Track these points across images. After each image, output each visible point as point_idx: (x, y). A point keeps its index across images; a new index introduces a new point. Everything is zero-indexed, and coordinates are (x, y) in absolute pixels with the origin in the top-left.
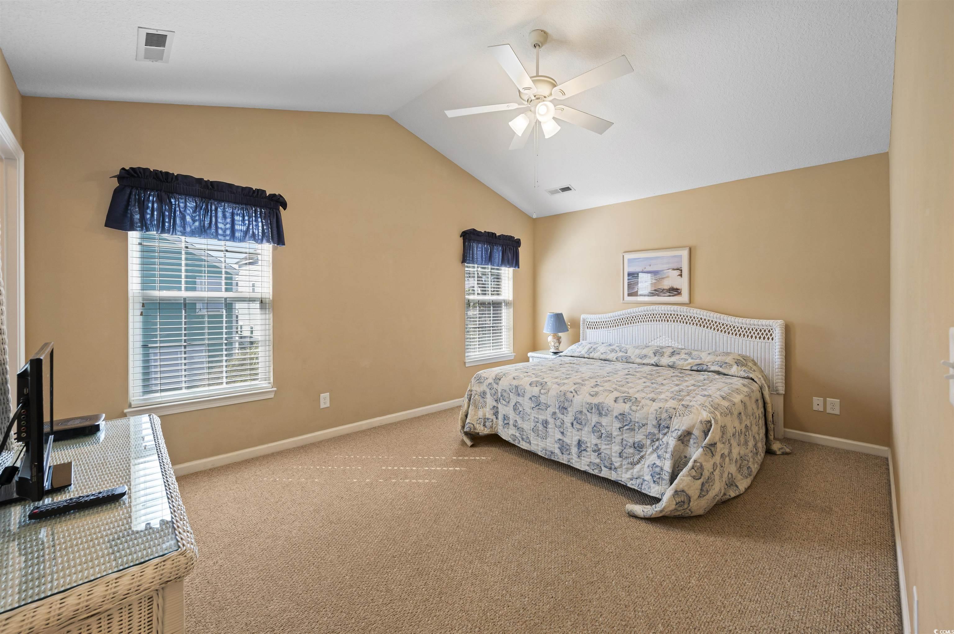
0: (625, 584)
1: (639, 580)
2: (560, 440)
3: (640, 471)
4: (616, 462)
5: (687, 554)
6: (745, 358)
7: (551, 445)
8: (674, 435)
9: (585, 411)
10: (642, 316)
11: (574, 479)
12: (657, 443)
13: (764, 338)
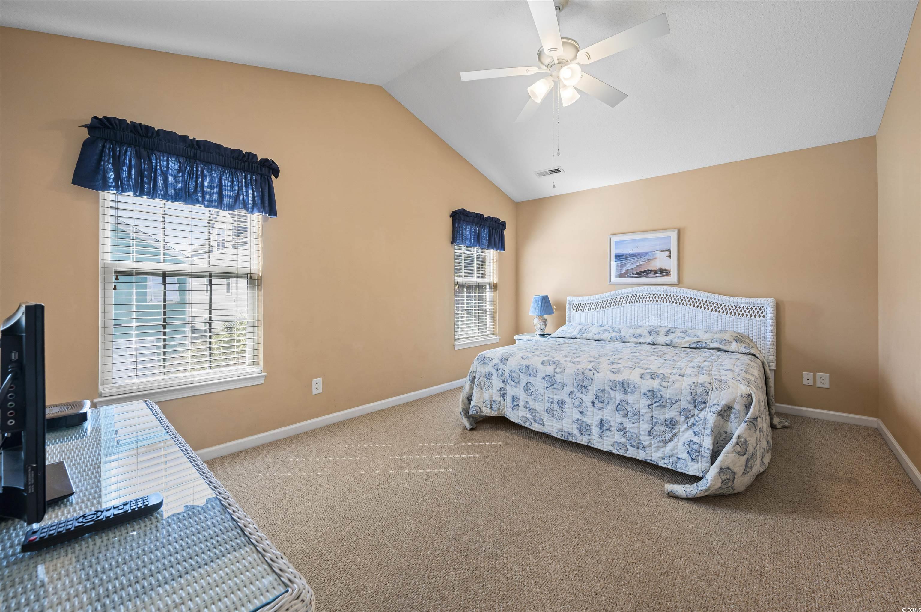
0: (700, 572)
1: (712, 567)
2: (578, 420)
3: (673, 449)
4: (645, 441)
5: (746, 535)
6: (742, 335)
7: (568, 426)
8: (714, 409)
9: (607, 389)
10: (630, 297)
11: (596, 461)
12: (692, 420)
13: (755, 316)
